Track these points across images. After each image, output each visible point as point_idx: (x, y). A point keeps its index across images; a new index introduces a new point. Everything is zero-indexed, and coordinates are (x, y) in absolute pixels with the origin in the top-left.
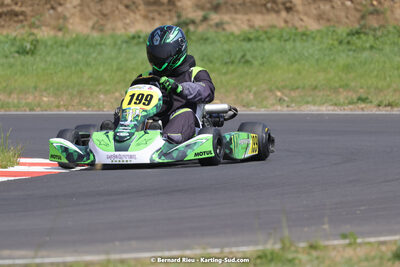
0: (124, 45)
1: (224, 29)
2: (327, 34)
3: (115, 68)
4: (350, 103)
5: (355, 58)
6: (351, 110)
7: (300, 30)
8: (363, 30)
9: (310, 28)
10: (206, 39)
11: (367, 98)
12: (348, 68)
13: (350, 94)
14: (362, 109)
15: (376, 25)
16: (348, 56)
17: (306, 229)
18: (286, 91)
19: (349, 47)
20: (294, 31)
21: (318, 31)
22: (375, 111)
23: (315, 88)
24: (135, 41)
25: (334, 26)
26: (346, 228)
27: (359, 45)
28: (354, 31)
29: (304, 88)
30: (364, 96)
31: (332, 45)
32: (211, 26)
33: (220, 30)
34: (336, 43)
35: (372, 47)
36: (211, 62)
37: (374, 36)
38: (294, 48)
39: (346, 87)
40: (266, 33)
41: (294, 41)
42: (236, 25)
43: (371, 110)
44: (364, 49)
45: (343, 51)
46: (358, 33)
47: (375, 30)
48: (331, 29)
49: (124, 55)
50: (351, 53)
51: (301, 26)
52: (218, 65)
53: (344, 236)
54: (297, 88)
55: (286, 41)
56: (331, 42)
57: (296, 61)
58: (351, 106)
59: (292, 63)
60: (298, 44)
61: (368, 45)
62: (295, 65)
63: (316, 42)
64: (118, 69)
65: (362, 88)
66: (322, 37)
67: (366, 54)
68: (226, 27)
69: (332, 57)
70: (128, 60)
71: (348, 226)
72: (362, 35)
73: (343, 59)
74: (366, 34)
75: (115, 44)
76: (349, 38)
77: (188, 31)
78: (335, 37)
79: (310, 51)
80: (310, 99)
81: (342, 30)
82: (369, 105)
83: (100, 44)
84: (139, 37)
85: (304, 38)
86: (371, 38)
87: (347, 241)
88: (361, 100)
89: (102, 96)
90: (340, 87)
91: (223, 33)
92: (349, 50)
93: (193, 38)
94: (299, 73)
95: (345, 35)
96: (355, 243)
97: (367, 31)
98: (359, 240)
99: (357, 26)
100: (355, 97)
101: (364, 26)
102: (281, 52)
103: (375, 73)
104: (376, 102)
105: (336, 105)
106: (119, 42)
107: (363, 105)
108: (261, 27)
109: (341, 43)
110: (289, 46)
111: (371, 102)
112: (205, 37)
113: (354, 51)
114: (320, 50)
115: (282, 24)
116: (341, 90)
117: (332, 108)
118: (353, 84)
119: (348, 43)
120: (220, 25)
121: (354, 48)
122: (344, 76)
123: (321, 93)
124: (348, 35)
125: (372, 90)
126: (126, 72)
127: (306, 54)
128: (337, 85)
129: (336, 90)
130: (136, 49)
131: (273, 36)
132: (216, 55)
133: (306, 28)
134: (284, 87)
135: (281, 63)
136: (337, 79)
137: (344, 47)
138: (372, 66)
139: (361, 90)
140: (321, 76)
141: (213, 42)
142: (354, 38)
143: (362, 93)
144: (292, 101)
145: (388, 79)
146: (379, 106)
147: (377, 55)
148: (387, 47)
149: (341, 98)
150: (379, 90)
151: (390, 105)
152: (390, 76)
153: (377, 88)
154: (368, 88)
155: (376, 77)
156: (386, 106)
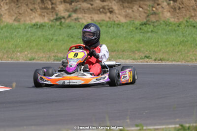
0: (30, 29)
1: (79, 21)
2: (130, 25)
3: (25, 40)
4: (141, 59)
5: (143, 36)
7: (117, 22)
8: (148, 23)
9: (121, 21)
10: (70, 26)
11: (149, 57)
12: (140, 41)
13: (141, 54)
14: (147, 62)
15: (155, 20)
16: (140, 35)
19: (141, 31)
20: (113, 23)
21: (125, 23)
22: (153, 63)
23: (123, 51)
24: (35, 27)
25: (133, 21)
27: (145, 30)
28: (143, 23)
29: (118, 51)
30: (148, 55)
31: (133, 30)
32: (73, 20)
33: (77, 22)
34: (134, 29)
35: (152, 31)
36: (72, 37)
37: (153, 25)
38: (113, 31)
39: (139, 51)
40: (99, 23)
41: (113, 27)
42: (85, 19)
43: (151, 62)
44: (148, 32)
45: (138, 33)
46: (145, 24)
47: (154, 22)
48: (132, 22)
49: (29, 34)
50: (141, 34)
51: (117, 20)
52: (76, 39)
54: (115, 51)
55: (110, 27)
56: (132, 28)
57: (114, 38)
58: (141, 60)
59: (112, 39)
60: (115, 29)
61: (150, 30)
62: (114, 40)
63: (125, 28)
64: (27, 40)
65: (147, 51)
66: (127, 26)
67: (149, 34)
68: (80, 20)
69: (132, 36)
70: (32, 36)
72: (147, 25)
73: (138, 37)
74: (149, 24)
75: (25, 29)
76: (141, 27)
77: (61, 22)
78: (134, 26)
79: (122, 33)
80: (121, 57)
81: (137, 23)
82: (150, 60)
83: (18, 28)
84: (37, 25)
85: (119, 26)
86: (152, 26)
88: (147, 57)
89: (19, 54)
90: (136, 50)
91: (79, 23)
92: (141, 32)
93: (64, 26)
94: (116, 44)
95: (139, 25)
97: (150, 23)
99: (145, 21)
100: (143, 56)
101: (148, 21)
102: (107, 33)
103: (154, 44)
104: (154, 58)
105: (134, 59)
106: (27, 27)
107: (147, 60)
108: (97, 20)
109: (137, 29)
110: (111, 30)
111: (151, 58)
112: (69, 25)
113: (143, 33)
114: (126, 32)
115: (108, 19)
116: (136, 52)
117: (131, 61)
118: (142, 49)
119: (140, 29)
120: (76, 19)
121: (143, 31)
123: (127, 53)
124: (141, 25)
125: (152, 52)
126: (31, 42)
127: (119, 34)
128: (134, 50)
129: (134, 52)
130: (35, 31)
131: (103, 25)
132: (75, 34)
133: (119, 21)
135: (107, 39)
136: (135, 47)
137: (138, 31)
138: (152, 41)
139: (147, 52)
140: (126, 45)
141: (74, 28)
142: (143, 26)
144: (112, 58)
145: (160, 47)
146: (155, 60)
147: (154, 35)
148: (160, 31)
149: (137, 56)
150: (155, 52)
151: (161, 60)
152: (161, 46)
153: (154, 51)
154: (150, 51)
155: (154, 46)
156: (159, 60)
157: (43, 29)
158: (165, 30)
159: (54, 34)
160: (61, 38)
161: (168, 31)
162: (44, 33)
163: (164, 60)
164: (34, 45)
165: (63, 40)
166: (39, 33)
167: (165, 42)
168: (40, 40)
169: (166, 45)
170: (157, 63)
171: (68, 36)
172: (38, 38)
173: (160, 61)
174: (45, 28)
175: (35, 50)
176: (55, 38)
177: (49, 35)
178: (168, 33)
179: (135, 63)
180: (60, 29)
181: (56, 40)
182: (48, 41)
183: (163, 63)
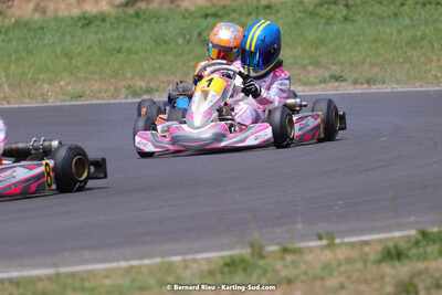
6: (323, 90)
17: (277, 230)
26: (322, 227)
71: (325, 225)
87: (325, 242)
96: (334, 244)
98: (338, 241)
122: (313, 52)
143: (336, 69)
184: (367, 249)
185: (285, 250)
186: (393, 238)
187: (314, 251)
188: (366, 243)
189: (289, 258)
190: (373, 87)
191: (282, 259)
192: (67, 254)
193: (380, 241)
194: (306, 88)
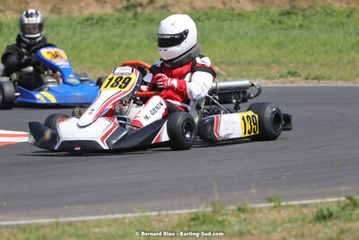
0: (79, 26)
1: (168, 11)
2: (261, 15)
3: (70, 46)
4: (280, 77)
5: (285, 36)
6: (282, 83)
7: (237, 11)
8: (294, 11)
9: (245, 8)
10: (152, 20)
11: (296, 73)
12: (279, 45)
13: (281, 68)
14: (292, 82)
15: (305, 6)
16: (279, 34)
17: (236, 193)
18: (224, 67)
19: (281, 26)
20: (231, 12)
21: (253, 12)
22: (303, 84)
23: (249, 63)
24: (89, 23)
25: (267, 7)
26: (272, 192)
27: (289, 24)
28: (285, 12)
29: (239, 63)
30: (293, 71)
31: (266, 24)
32: (157, 8)
33: (165, 12)
34: (269, 22)
35: (301, 26)
37: (303, 16)
38: (231, 27)
39: (277, 62)
40: (206, 14)
41: (231, 20)
42: (179, 7)
43: (300, 83)
44: (294, 28)
45: (275, 30)
46: (288, 13)
47: (304, 10)
48: (265, 10)
49: (78, 35)
50: (282, 31)
51: (238, 8)
53: (270, 200)
54: (234, 63)
55: (223, 21)
56: (264, 22)
57: (233, 39)
58: (282, 80)
59: (229, 41)
60: (235, 24)
61: (297, 24)
62: (232, 43)
63: (251, 22)
64: (74, 48)
65: (291, 63)
66: (256, 18)
67: (296, 32)
68: (170, 9)
69: (265, 35)
70: (82, 39)
71: (274, 190)
72: (292, 15)
73: (275, 37)
74: (295, 14)
75: (71, 26)
76: (281, 18)
77: (136, 13)
78: (268, 17)
79: (246, 30)
80: (245, 73)
81: (274, 11)
82: (298, 78)
83: (58, 26)
84: (92, 19)
85: (240, 18)
86: (300, 17)
87: (273, 204)
88: (290, 73)
90: (273, 62)
91: (167, 14)
92: (281, 29)
93: (141, 19)
94: (236, 50)
95: (277, 15)
96: (280, 205)
97: (297, 11)
98: (283, 204)
99: (288, 7)
100: (285, 71)
101: (294, 7)
102: (219, 31)
103: (304, 49)
104: (304, 76)
105: (268, 78)
106: (74, 24)
107: (293, 79)
108: (201, 8)
109: (273, 22)
110: (226, 25)
111: (299, 76)
112: (151, 18)
113: (286, 29)
114: (254, 29)
115: (221, 6)
116: (273, 65)
117: (265, 81)
118: (284, 60)
119: (280, 22)
120: (164, 7)
121: (284, 27)
122: (276, 52)
123: (255, 68)
124: (280, 15)
125: (301, 65)
126: (80, 51)
127: (242, 33)
128: (270, 60)
129: (268, 65)
130: (89, 29)
131: (213, 17)
133: (242, 8)
134: (222, 63)
135: (219, 41)
136: (269, 55)
137: (276, 26)
138: (301, 43)
139: (291, 65)
140: (255, 52)
142: (285, 18)
143: (292, 67)
144: (229, 76)
145: (316, 55)
146: (307, 79)
147: (306, 33)
148: (315, 26)
149: (273, 72)
150: (307, 65)
151: (317, 78)
152: (317, 52)
153: (305, 63)
154: (298, 63)
155: (305, 52)
156: (313, 79)
157: (103, 26)
158: (324, 23)
159: (122, 36)
160: (135, 41)
161: (330, 26)
162: (105, 33)
163: (323, 78)
164: (87, 55)
165: (139, 46)
166: (96, 34)
167: (325, 45)
168: (98, 47)
169: (326, 52)
170: (311, 84)
171: (148, 39)
172: (95, 42)
173: (316, 81)
174: (106, 24)
175: (88, 65)
176: (125, 42)
177: (114, 36)
178: (329, 28)
179: (271, 85)
180: (134, 25)
181: (127, 46)
182: (113, 49)
183: (322, 84)
184: (305, 211)
185: (240, 209)
186: (327, 203)
187: (263, 211)
188: (305, 206)
189: (243, 216)
190: (322, 82)
191: (237, 216)
192: (66, 207)
193: (316, 205)
194: (268, 81)
